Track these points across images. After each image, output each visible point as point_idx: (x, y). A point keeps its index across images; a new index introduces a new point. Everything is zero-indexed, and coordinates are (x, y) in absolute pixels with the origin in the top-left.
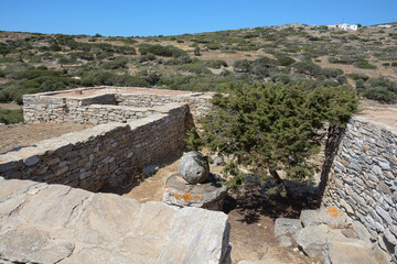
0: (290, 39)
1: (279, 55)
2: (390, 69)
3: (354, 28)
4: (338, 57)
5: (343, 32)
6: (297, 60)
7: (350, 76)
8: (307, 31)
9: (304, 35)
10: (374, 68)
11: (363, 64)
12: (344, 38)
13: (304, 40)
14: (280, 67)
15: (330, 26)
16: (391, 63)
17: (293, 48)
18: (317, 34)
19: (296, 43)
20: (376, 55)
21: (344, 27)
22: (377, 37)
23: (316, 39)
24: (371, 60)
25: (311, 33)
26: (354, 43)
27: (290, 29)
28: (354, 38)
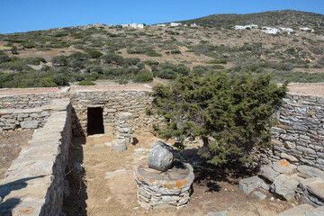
0: (95, 36)
1: (88, 49)
2: (171, 56)
3: (141, 26)
4: (134, 49)
5: (133, 30)
6: (104, 53)
7: (146, 62)
8: (106, 29)
9: (105, 32)
10: (160, 55)
11: (152, 53)
12: (135, 34)
13: (105, 37)
14: (92, 60)
15: (123, 26)
16: (170, 51)
17: (98, 43)
18: (114, 32)
19: (100, 39)
20: (160, 46)
21: (134, 26)
22: (158, 33)
23: (115, 36)
24: (157, 50)
25: (110, 31)
26: (143, 38)
27: (93, 28)
28: (143, 34)
